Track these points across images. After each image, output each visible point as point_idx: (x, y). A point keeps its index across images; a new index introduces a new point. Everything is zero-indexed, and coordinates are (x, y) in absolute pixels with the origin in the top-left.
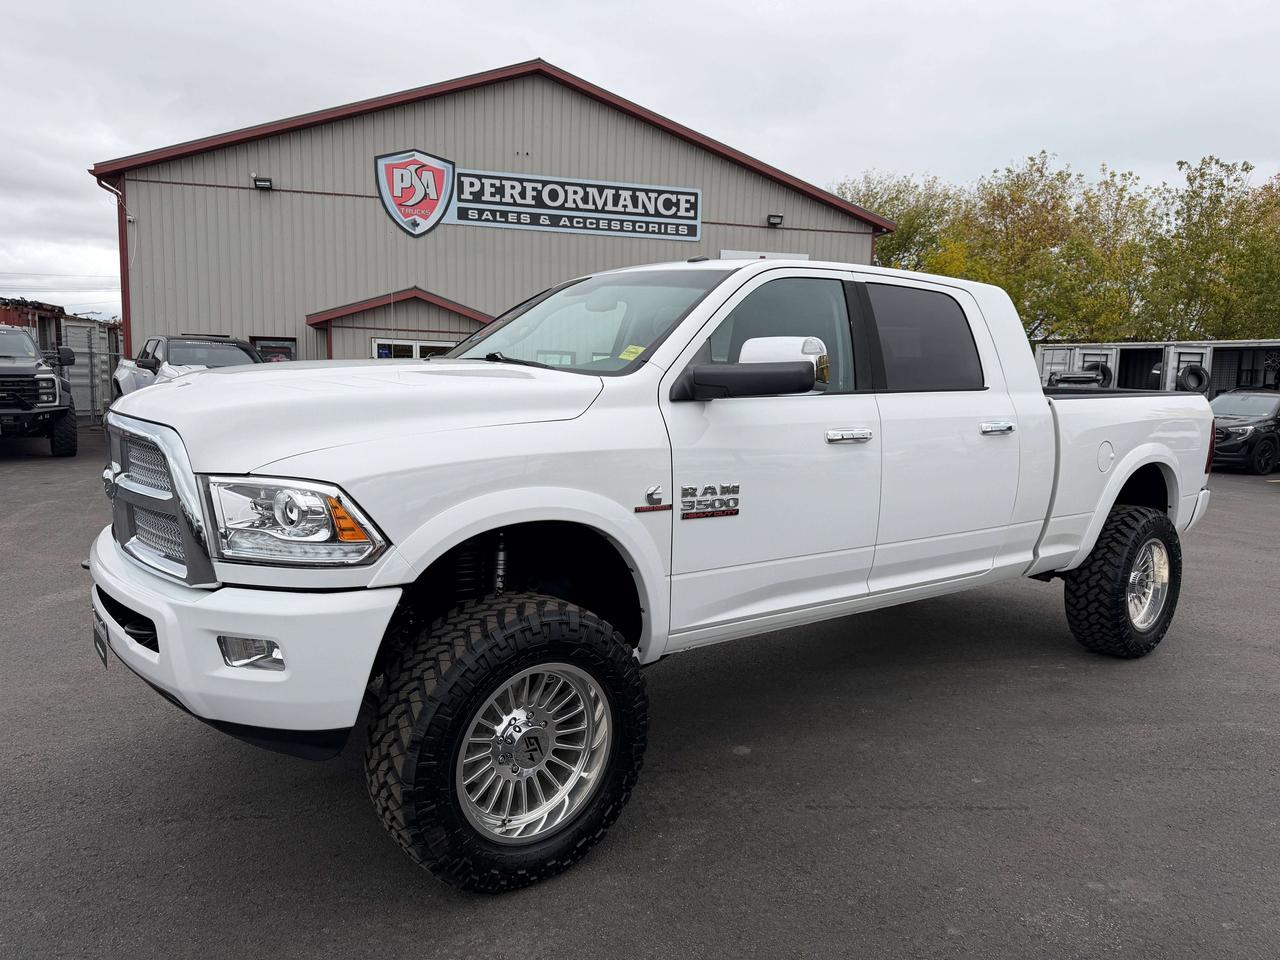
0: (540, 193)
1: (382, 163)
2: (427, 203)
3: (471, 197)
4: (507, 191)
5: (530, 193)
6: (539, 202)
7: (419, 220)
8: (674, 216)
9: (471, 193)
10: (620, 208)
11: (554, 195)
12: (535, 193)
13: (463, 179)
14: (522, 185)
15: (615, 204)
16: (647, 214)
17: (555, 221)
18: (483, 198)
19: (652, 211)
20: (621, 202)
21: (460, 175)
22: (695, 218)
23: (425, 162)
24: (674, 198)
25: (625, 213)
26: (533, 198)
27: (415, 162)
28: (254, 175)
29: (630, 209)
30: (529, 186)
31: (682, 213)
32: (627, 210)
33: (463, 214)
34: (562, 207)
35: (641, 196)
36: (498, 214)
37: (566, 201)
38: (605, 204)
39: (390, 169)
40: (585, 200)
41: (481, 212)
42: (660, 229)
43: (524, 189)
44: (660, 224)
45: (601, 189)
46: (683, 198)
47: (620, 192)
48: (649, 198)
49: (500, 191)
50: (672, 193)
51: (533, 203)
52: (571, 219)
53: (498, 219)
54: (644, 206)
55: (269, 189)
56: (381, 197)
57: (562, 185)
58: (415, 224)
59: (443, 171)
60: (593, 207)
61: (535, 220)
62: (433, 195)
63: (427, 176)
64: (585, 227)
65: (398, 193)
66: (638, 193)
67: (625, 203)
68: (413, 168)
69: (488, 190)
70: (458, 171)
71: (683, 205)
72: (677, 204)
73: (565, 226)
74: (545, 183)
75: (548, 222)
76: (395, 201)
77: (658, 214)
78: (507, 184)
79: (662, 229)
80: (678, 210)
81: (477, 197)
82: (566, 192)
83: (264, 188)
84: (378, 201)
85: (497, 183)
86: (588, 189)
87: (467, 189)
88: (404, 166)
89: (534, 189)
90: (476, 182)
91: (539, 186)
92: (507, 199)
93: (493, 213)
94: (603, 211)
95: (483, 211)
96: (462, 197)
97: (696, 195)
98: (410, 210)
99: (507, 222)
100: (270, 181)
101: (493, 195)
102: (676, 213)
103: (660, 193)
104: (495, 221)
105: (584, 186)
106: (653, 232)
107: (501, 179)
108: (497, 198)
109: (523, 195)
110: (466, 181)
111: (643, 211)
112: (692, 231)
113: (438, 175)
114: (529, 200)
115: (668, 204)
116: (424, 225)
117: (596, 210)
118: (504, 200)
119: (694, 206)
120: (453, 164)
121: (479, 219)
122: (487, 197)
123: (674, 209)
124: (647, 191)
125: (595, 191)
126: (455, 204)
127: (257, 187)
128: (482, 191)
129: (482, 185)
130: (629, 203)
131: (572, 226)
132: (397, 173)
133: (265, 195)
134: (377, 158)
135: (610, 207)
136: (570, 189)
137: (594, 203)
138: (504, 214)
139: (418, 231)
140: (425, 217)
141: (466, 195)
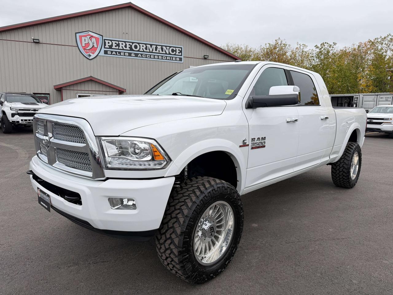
0: (131, 46)
1: (78, 35)
2: (93, 49)
3: (108, 47)
4: (121, 45)
5: (128, 46)
6: (131, 49)
7: (91, 54)
8: (175, 55)
9: (108, 46)
10: (157, 52)
11: (136, 47)
12: (130, 46)
13: (105, 41)
14: (125, 43)
15: (156, 50)
16: (166, 54)
17: (136, 55)
18: (113, 47)
19: (168, 53)
20: (158, 50)
21: (105, 40)
22: (181, 55)
23: (93, 35)
24: (174, 49)
25: (159, 53)
26: (129, 47)
27: (89, 35)
28: (33, 38)
29: (161, 52)
30: (128, 44)
31: (177, 54)
32: (160, 52)
33: (106, 52)
34: (139, 51)
35: (164, 48)
36: (118, 52)
37: (140, 49)
38: (153, 50)
39: (81, 37)
40: (146, 49)
41: (112, 52)
42: (170, 58)
43: (126, 45)
44: (170, 57)
45: (151, 45)
46: (177, 49)
47: (158, 46)
48: (167, 49)
49: (118, 45)
50: (174, 47)
51: (129, 49)
52: (142, 55)
53: (118, 54)
54: (165, 51)
55: (38, 43)
56: (78, 46)
57: (139, 43)
58: (90, 56)
59: (99, 38)
60: (149, 51)
61: (130, 55)
62: (96, 46)
63: (94, 40)
64: (146, 57)
65: (84, 45)
66: (163, 47)
67: (159, 50)
68: (88, 37)
69: (114, 45)
70: (104, 38)
71: (178, 51)
72: (176, 51)
73: (140, 57)
74: (133, 43)
75: (134, 55)
76: (82, 48)
77: (169, 54)
78: (121, 43)
79: (171, 59)
80: (176, 53)
81: (111, 47)
82: (140, 46)
83: (36, 42)
84: (77, 47)
85: (117, 42)
86: (147, 45)
87: (107, 44)
88: (85, 36)
89: (129, 45)
90: (110, 42)
91: (131, 44)
92: (121, 48)
93: (116, 52)
94: (152, 52)
95: (113, 51)
96: (106, 47)
97: (181, 48)
98: (88, 51)
99: (120, 55)
100: (39, 40)
101: (116, 46)
102: (175, 54)
103: (170, 47)
104: (117, 55)
105: (146, 44)
106: (168, 60)
107: (118, 41)
108: (117, 47)
109: (126, 46)
110: (107, 42)
111: (165, 53)
112: (181, 59)
113: (97, 39)
114: (128, 48)
115: (173, 51)
116: (93, 56)
117: (150, 52)
118: (119, 48)
119: (181, 52)
120: (102, 36)
121: (111, 54)
122: (114, 47)
123: (175, 52)
124: (166, 46)
125: (149, 46)
126: (103, 49)
127: (34, 42)
128: (112, 45)
129: (112, 43)
130: (160, 50)
131: (142, 57)
132: (83, 38)
133: (37, 45)
134: (76, 33)
135: (154, 51)
136: (141, 45)
137: (149, 50)
138: (120, 53)
139: (91, 58)
140: (93, 53)
141: (107, 46)
